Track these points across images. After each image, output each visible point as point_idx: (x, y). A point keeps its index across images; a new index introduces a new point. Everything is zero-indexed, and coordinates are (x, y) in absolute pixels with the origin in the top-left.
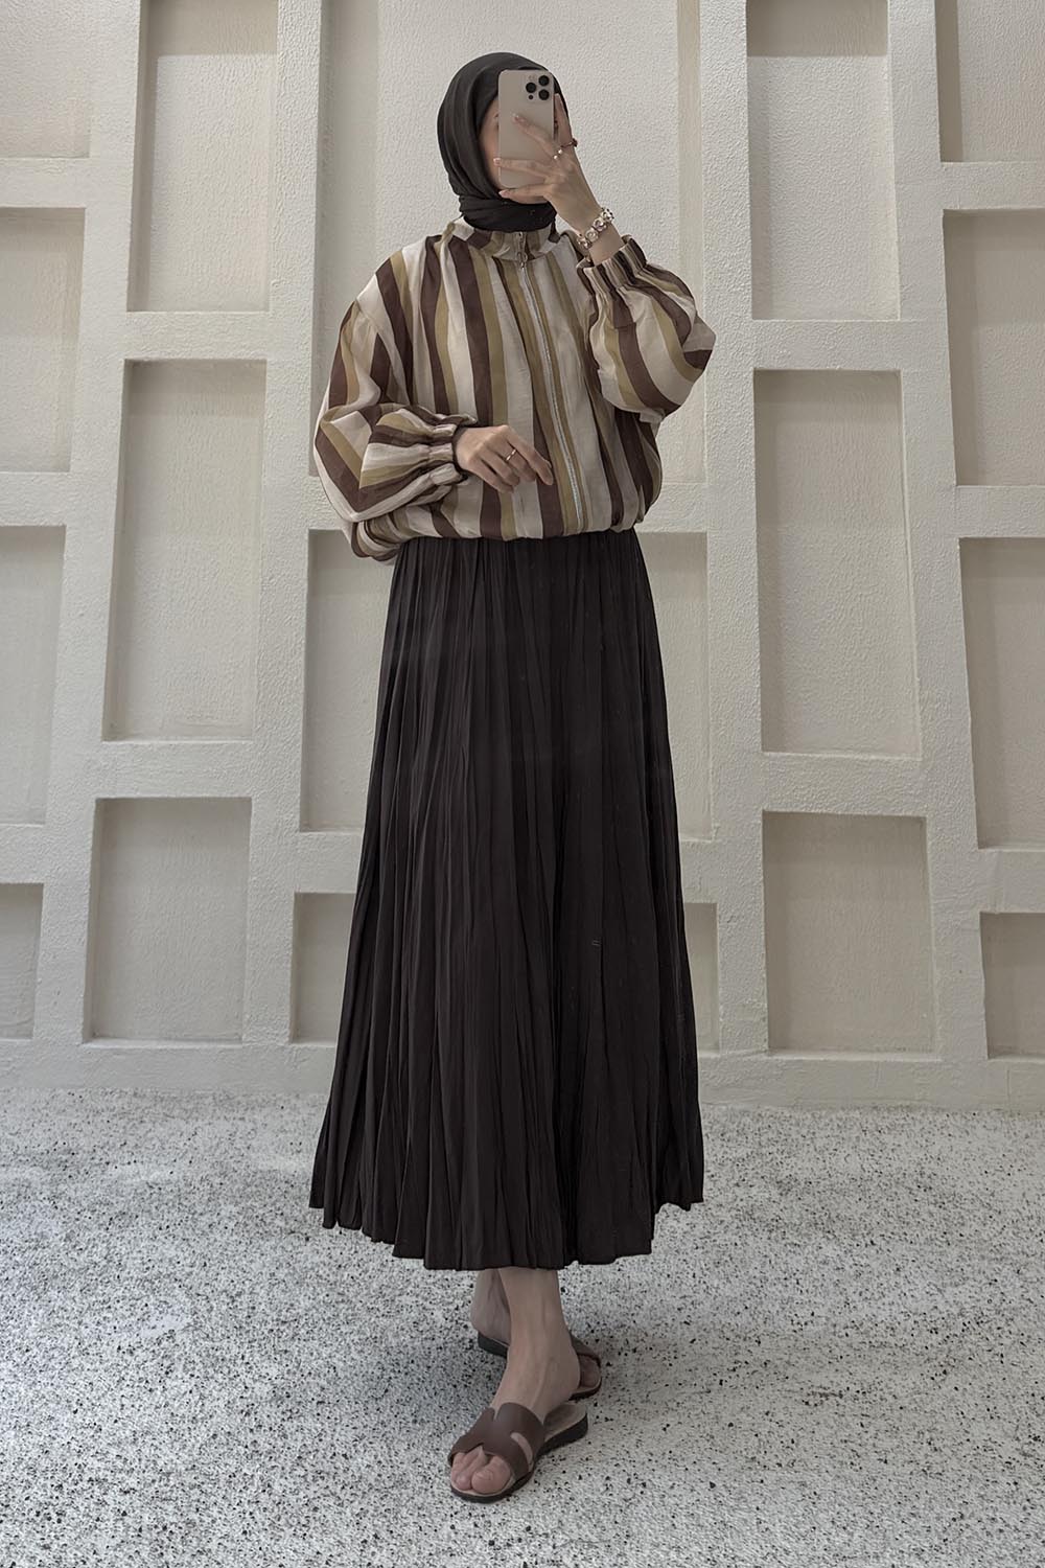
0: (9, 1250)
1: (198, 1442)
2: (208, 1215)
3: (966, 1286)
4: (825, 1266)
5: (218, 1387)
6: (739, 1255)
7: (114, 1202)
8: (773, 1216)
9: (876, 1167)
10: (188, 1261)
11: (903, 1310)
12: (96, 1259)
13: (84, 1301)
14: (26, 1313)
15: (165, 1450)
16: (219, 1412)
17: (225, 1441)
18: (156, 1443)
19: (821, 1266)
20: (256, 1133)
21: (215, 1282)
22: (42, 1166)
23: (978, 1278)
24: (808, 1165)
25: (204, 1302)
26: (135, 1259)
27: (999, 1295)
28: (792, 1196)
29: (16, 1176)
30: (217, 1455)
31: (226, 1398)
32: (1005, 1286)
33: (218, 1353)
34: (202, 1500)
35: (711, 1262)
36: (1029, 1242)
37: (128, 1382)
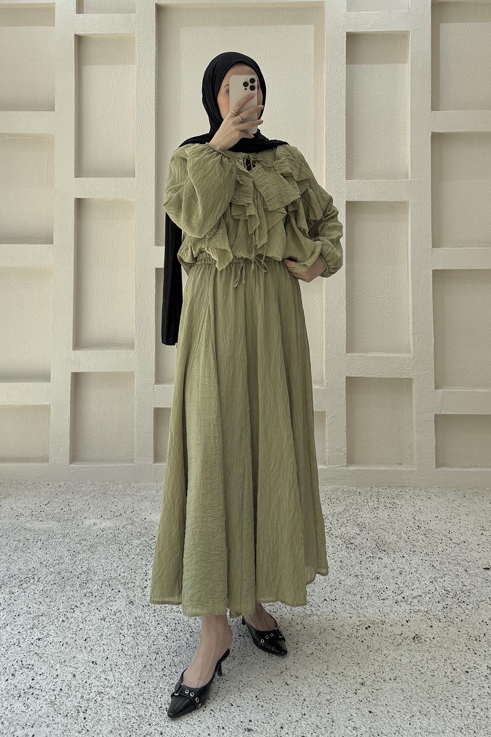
0: (48, 564)
1: (138, 669)
2: (127, 545)
3: (446, 578)
4: (386, 569)
5: (143, 639)
6: (349, 563)
7: (88, 538)
8: (359, 542)
9: (396, 516)
10: (122, 570)
11: (423, 591)
12: (84, 569)
13: (82, 592)
14: (58, 598)
15: (125, 674)
16: (145, 653)
17: (150, 669)
18: (121, 671)
19: (384, 568)
20: (143, 503)
21: (134, 581)
22: (57, 521)
23: (450, 573)
24: (368, 516)
25: (131, 592)
26: (100, 569)
27: (461, 583)
28: (364, 533)
29: (48, 526)
30: (148, 677)
31: (147, 645)
32: (462, 578)
33: (141, 619)
34: (144, 703)
35: (339, 567)
36: (467, 554)
37: (105, 636)
